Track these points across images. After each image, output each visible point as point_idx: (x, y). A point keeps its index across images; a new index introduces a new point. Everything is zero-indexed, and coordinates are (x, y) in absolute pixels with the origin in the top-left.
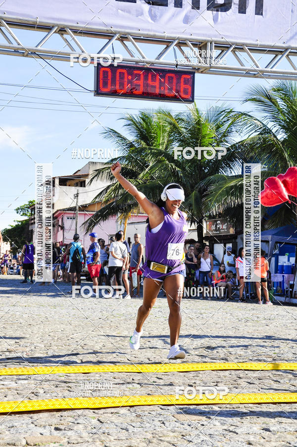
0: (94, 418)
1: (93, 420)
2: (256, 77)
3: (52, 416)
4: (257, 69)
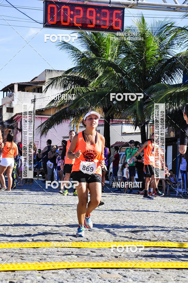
0: (39, 276)
1: (38, 277)
2: (175, 11)
3: (8, 274)
4: (176, 5)
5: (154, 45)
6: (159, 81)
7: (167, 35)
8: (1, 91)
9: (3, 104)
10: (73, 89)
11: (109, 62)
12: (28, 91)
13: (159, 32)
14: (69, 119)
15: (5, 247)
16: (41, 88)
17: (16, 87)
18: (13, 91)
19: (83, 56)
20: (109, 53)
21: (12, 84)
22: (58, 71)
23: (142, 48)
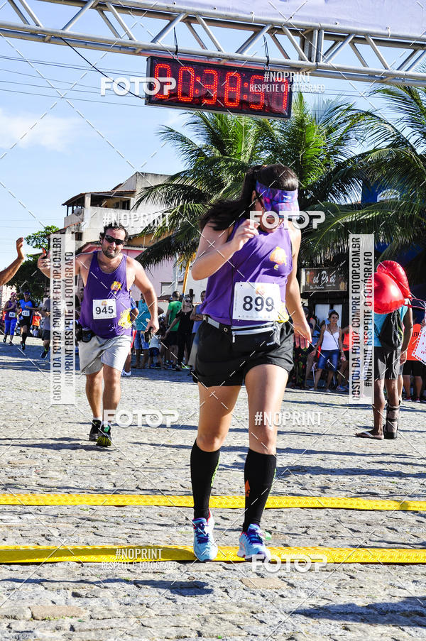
4: (386, 70)
5: (316, 138)
6: (324, 198)
7: (340, 123)
8: (63, 205)
9: (66, 226)
10: (182, 207)
11: (243, 163)
12: (106, 207)
13: (327, 117)
14: (174, 255)
15: (65, 503)
16: (129, 202)
17: (88, 200)
18: (83, 205)
19: (199, 152)
20: (243, 150)
21: (81, 194)
22: (157, 175)
23: (299, 142)
